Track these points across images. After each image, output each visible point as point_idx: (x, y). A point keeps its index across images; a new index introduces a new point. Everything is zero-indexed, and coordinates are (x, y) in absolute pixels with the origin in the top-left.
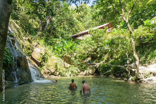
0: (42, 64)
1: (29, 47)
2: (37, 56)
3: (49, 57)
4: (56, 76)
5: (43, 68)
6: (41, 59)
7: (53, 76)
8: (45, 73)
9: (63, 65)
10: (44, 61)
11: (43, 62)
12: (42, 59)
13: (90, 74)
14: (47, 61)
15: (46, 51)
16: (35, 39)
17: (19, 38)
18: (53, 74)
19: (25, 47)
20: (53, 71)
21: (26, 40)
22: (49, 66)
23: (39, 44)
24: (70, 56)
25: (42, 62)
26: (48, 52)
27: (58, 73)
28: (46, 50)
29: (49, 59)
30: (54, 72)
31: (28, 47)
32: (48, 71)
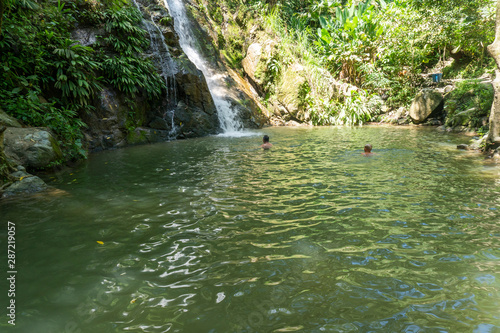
0: (268, 91)
1: (240, 41)
2: (253, 68)
3: (283, 68)
4: (300, 122)
5: (269, 100)
6: (264, 74)
7: (294, 122)
8: (275, 114)
9: (331, 89)
10: (272, 80)
11: (269, 83)
12: (267, 76)
13: (413, 120)
14: (278, 79)
15: (278, 51)
16: (256, 15)
17: (211, 21)
18: (293, 117)
19: (227, 45)
20: (292, 108)
21: (230, 22)
22: (282, 94)
23: (262, 30)
24: (359, 60)
25: (266, 83)
26: (281, 54)
27: (307, 116)
28: (276, 47)
29: (284, 73)
30: (297, 111)
31: (236, 41)
32: (282, 108)
